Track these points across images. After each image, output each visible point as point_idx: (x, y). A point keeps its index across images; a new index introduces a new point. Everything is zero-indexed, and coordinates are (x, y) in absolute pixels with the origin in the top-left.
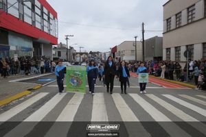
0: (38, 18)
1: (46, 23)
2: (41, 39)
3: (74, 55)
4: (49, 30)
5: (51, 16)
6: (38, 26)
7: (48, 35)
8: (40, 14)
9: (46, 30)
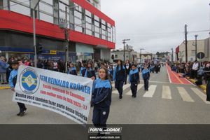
0: (97, 30)
1: (104, 32)
2: (99, 45)
4: (107, 37)
5: (109, 25)
6: (97, 36)
7: (106, 42)
8: (98, 25)
9: (104, 38)
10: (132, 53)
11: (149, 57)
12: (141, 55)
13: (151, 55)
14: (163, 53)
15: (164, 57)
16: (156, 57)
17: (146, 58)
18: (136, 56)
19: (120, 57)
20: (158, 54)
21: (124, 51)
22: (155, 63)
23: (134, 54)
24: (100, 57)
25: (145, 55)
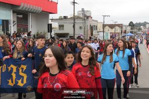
3: (92, 28)
10: (89, 23)
11: (118, 30)
12: (104, 26)
13: (120, 26)
14: (140, 24)
15: (140, 29)
16: (129, 29)
17: (113, 31)
18: (96, 27)
19: (68, 29)
20: (131, 24)
21: (74, 18)
22: (127, 38)
23: (93, 24)
24: (27, 29)
25: (112, 26)
